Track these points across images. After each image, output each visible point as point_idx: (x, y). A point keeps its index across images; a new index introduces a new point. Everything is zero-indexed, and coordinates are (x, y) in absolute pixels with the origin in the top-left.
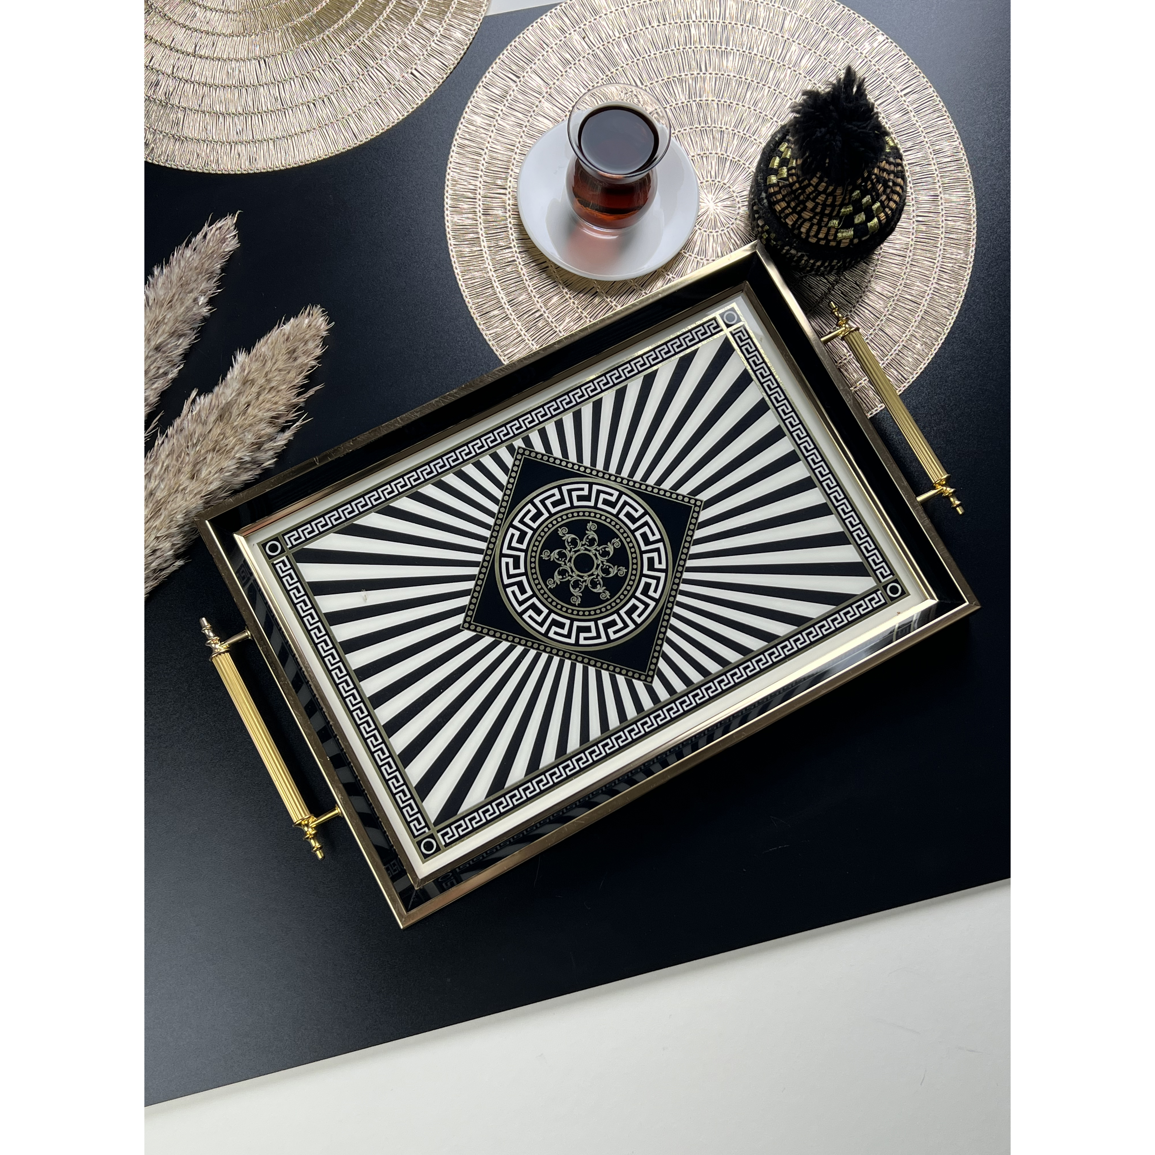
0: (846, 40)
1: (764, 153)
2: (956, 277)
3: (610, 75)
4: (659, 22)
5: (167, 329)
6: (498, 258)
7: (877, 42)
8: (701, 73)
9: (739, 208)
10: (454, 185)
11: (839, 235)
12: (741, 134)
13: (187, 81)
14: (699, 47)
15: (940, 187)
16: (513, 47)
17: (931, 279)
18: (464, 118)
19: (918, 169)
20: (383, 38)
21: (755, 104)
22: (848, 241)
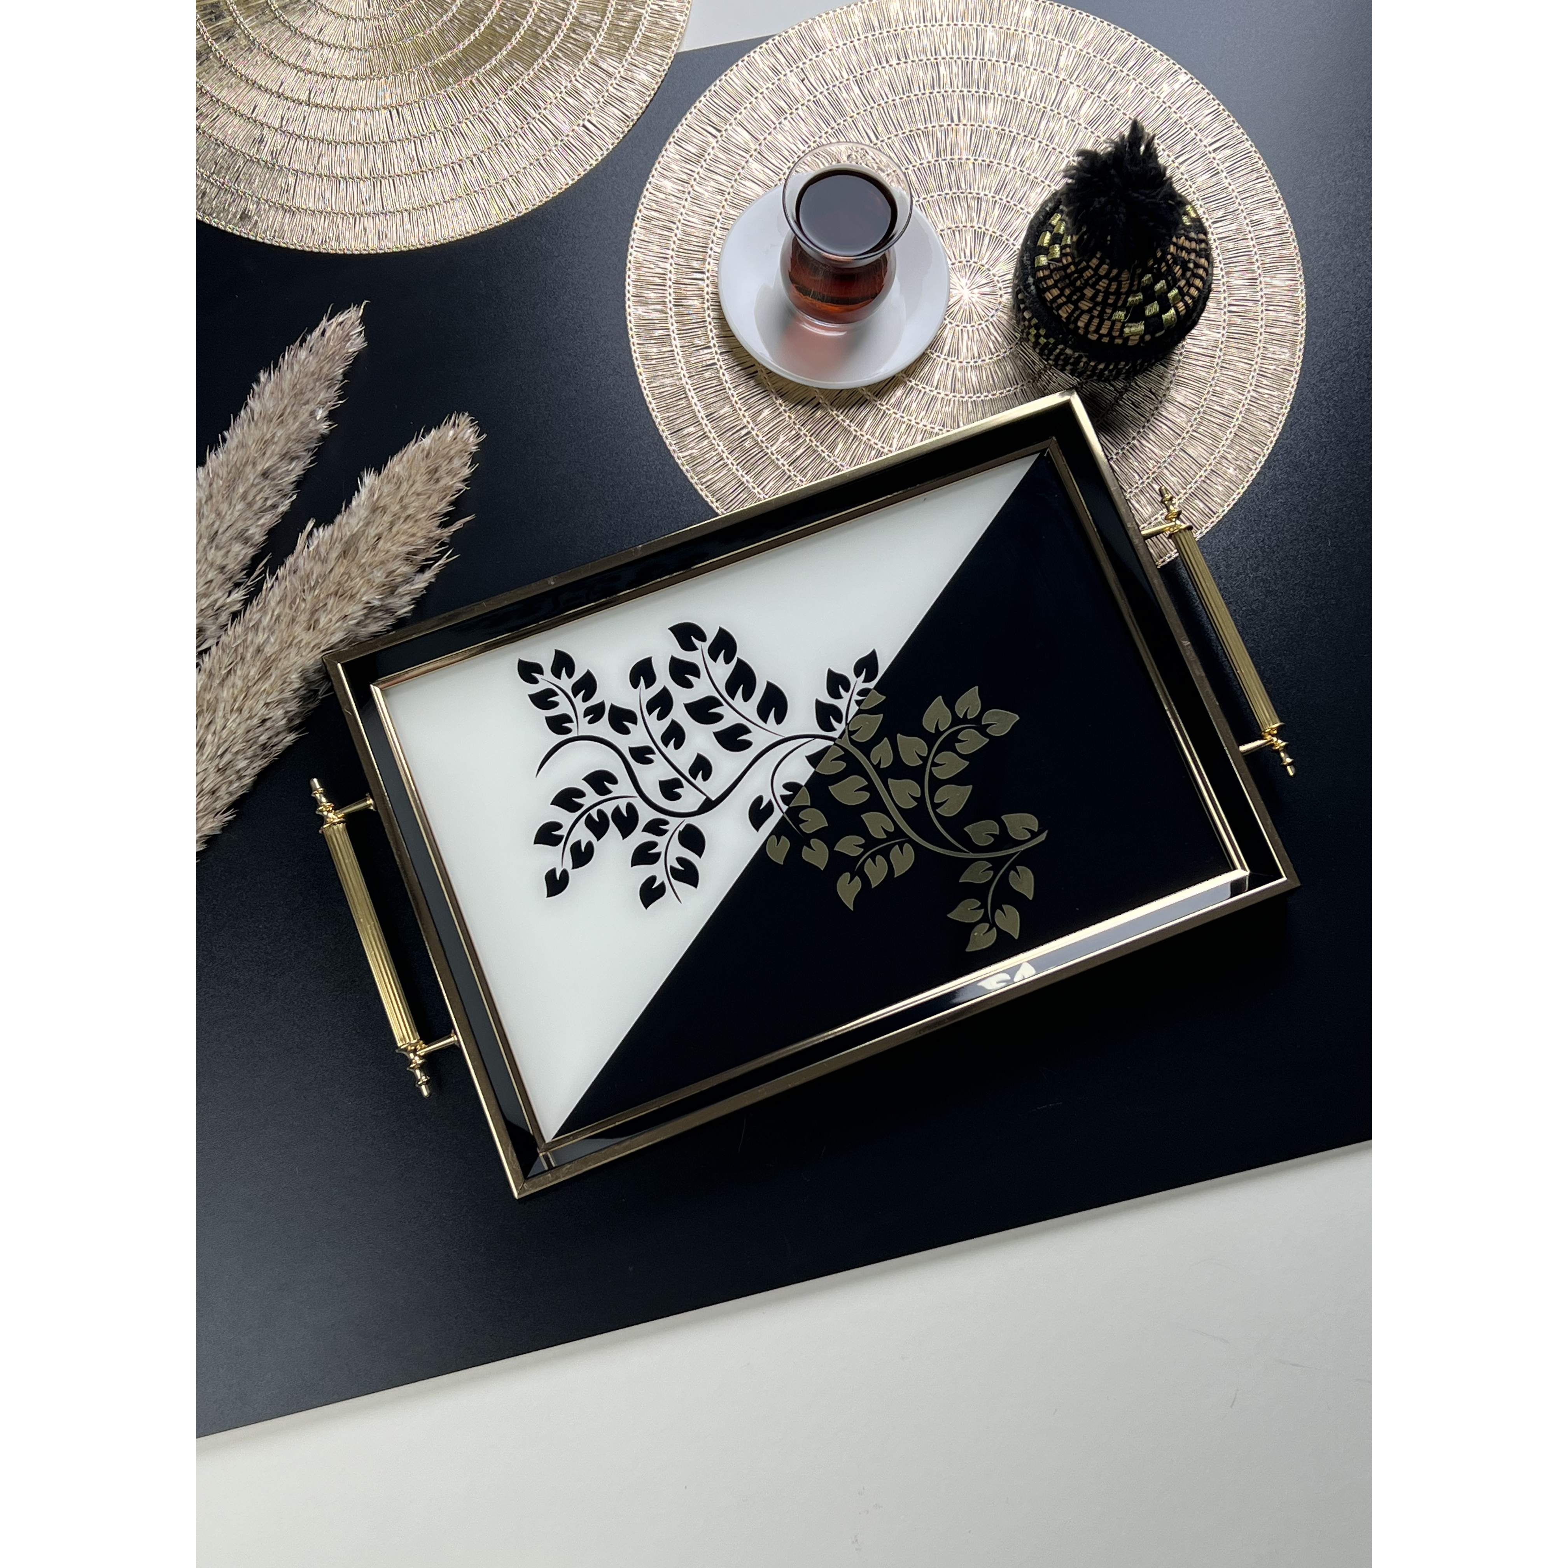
0: (1139, 80)
1: (1031, 227)
2: (1279, 381)
3: (836, 127)
4: (899, 59)
5: (277, 449)
6: (693, 360)
7: (1179, 83)
8: (953, 125)
9: (1001, 296)
10: (637, 269)
11: (1127, 330)
12: (1005, 200)
13: (299, 137)
14: (950, 91)
15: (1258, 268)
16: (712, 92)
17: (1248, 386)
18: (650, 183)
19: (1230, 245)
20: (547, 81)
21: (1022, 163)
22: (1137, 337)
